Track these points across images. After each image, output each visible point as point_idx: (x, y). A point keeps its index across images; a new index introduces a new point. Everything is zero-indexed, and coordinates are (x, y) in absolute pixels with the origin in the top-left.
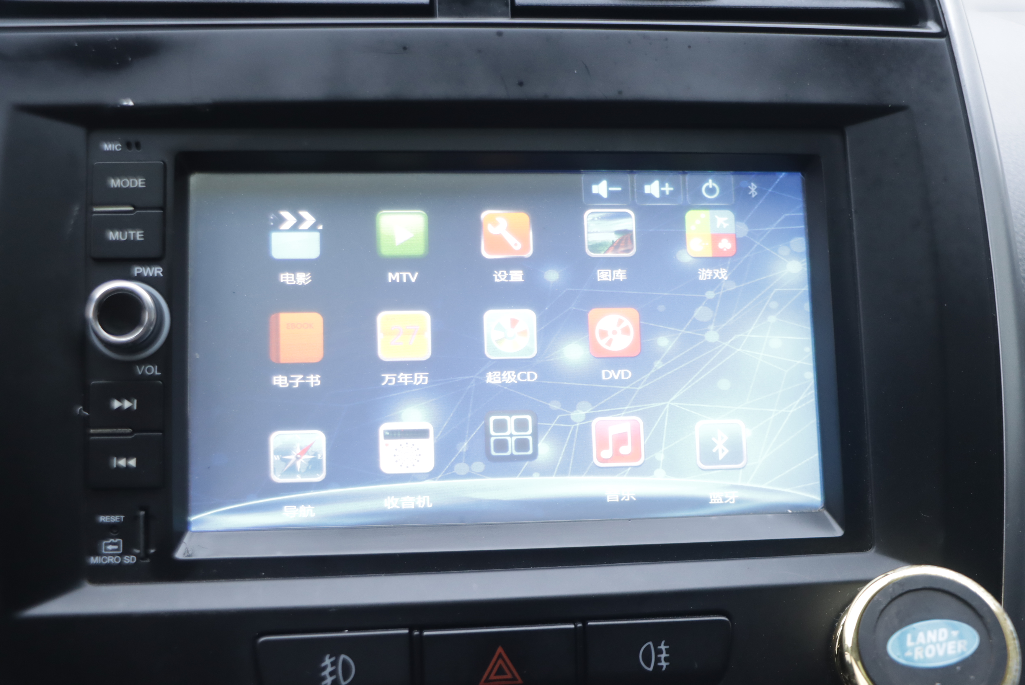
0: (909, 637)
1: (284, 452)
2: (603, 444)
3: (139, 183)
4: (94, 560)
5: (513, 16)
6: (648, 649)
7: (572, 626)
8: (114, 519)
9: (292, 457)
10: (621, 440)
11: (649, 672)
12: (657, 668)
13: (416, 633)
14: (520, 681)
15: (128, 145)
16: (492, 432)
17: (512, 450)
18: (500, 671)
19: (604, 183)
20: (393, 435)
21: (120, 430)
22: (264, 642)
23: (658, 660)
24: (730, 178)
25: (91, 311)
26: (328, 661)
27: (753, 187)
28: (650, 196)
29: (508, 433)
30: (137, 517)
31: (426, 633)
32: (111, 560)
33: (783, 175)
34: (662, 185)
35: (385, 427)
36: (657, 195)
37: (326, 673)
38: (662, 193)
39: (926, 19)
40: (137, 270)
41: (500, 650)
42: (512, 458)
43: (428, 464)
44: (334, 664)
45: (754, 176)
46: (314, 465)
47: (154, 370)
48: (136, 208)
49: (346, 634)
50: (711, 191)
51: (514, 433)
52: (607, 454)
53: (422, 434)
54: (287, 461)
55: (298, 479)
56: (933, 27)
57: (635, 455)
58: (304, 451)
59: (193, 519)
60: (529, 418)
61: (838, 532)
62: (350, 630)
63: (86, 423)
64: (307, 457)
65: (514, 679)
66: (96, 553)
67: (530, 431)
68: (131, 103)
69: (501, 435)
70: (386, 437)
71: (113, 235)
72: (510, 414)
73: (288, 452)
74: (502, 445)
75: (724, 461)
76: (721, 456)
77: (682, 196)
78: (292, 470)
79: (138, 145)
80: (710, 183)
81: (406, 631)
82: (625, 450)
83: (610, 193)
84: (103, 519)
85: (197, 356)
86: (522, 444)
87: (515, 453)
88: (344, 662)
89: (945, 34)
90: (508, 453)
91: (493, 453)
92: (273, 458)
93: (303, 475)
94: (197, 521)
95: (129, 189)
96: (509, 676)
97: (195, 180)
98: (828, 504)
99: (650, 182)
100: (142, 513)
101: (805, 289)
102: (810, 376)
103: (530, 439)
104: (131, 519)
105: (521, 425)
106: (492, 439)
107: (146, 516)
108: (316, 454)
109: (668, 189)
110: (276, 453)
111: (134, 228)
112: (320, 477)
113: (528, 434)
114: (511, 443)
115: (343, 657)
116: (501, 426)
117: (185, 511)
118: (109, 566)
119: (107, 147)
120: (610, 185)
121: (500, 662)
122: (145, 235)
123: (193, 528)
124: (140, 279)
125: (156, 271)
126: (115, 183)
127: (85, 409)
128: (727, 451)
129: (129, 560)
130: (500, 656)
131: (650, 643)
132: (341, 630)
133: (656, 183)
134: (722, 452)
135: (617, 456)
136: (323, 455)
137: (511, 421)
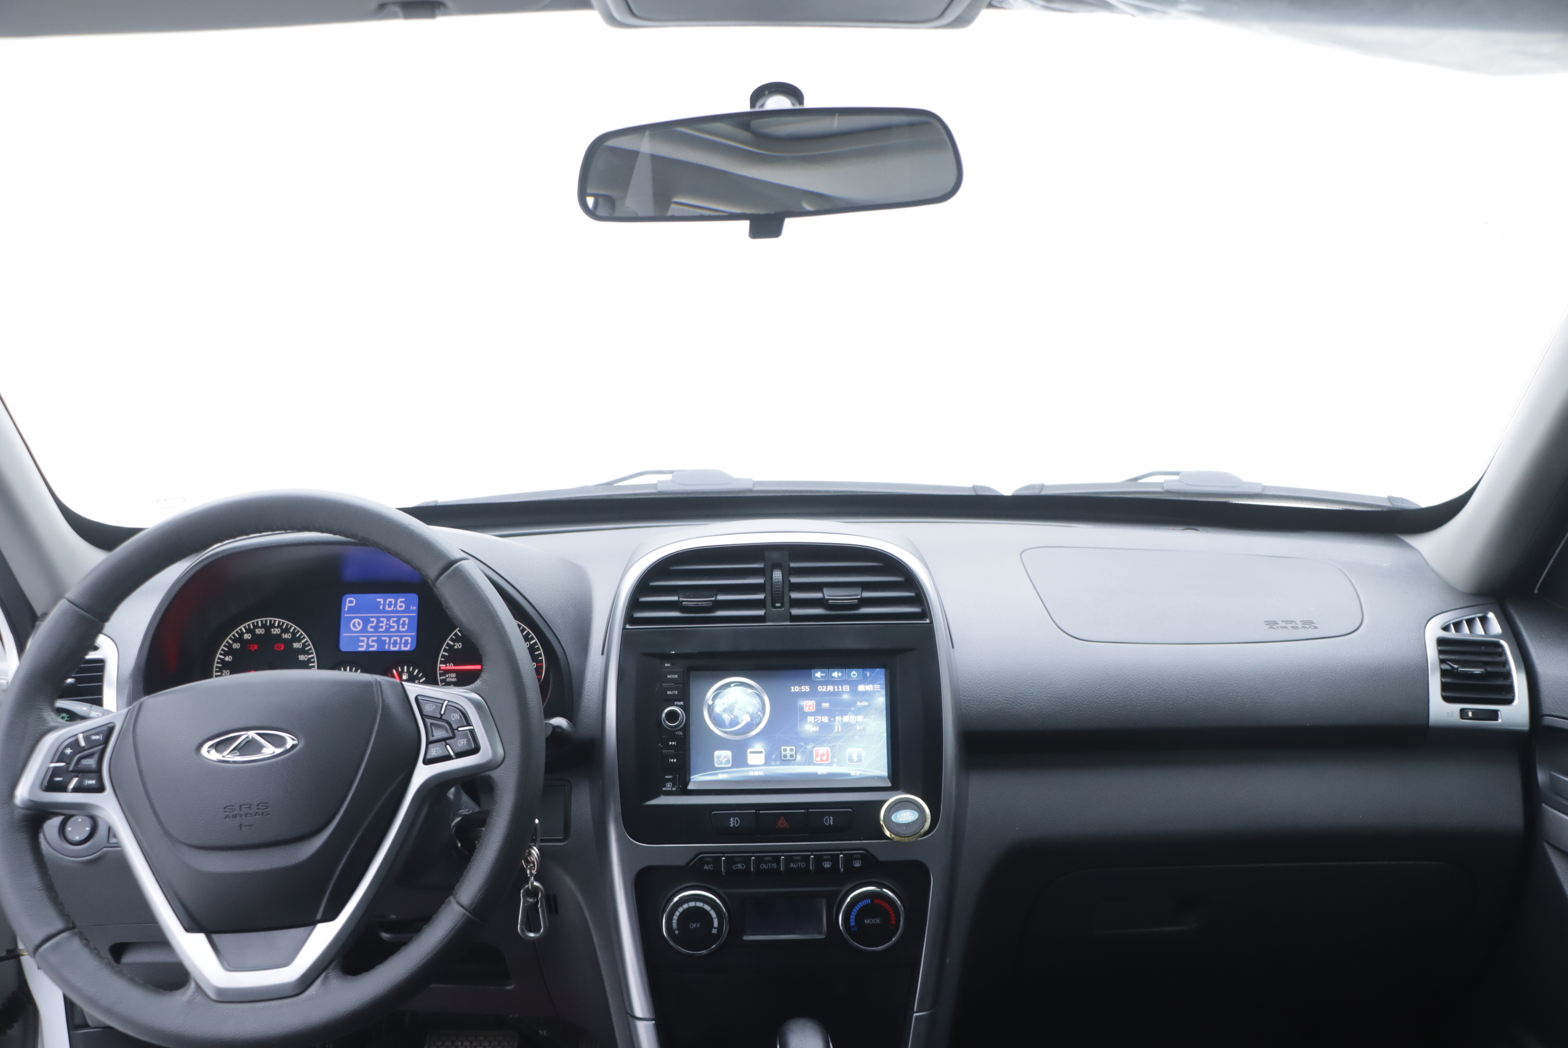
0: (898, 815)
1: (719, 757)
2: (817, 756)
3: (676, 676)
4: (664, 789)
5: (791, 621)
6: (827, 819)
7: (804, 811)
8: (670, 777)
9: (721, 759)
10: (823, 755)
11: (826, 825)
12: (830, 824)
13: (758, 812)
14: (788, 827)
15: (672, 664)
16: (782, 752)
17: (788, 757)
18: (782, 824)
19: (819, 673)
20: (752, 752)
21: (671, 751)
22: (714, 813)
23: (830, 822)
24: (861, 670)
25: (664, 715)
26: (732, 819)
27: (868, 674)
28: (834, 677)
29: (787, 752)
30: (676, 777)
31: (761, 812)
32: (669, 789)
33: (878, 669)
34: (838, 673)
35: (750, 750)
36: (836, 676)
37: (731, 823)
38: (838, 676)
39: (927, 617)
40: (676, 703)
41: (782, 818)
42: (789, 760)
43: (762, 762)
44: (734, 820)
45: (868, 670)
46: (728, 761)
47: (681, 733)
48: (675, 684)
49: (737, 811)
50: (854, 675)
51: (789, 752)
52: (818, 759)
53: (761, 752)
54: (720, 760)
55: (723, 766)
56: (928, 621)
57: (827, 760)
58: (725, 757)
59: (692, 777)
60: (794, 748)
61: (889, 785)
62: (738, 810)
63: (662, 749)
64: (726, 759)
65: (786, 826)
66: (665, 787)
67: (794, 752)
68: (674, 652)
69: (785, 753)
70: (750, 753)
71: (669, 693)
72: (788, 746)
73: (720, 758)
74: (785, 756)
75: (856, 762)
76: (855, 760)
77: (845, 677)
78: (721, 763)
79: (675, 664)
80: (854, 672)
81: (755, 811)
82: (824, 758)
83: (821, 676)
84: (666, 777)
85: (693, 728)
86: (791, 756)
87: (790, 759)
88: (737, 820)
89: (931, 622)
90: (787, 759)
91: (783, 759)
92: (716, 759)
93: (724, 764)
94: (693, 778)
95: (673, 678)
96: (785, 825)
97: (692, 673)
98: (889, 777)
99: (834, 672)
100: (678, 775)
101: (884, 707)
102: (885, 735)
103: (794, 754)
104: (675, 777)
105: (791, 750)
106: (782, 755)
107: (679, 776)
108: (728, 758)
109: (840, 674)
110: (716, 758)
111: (675, 690)
112: (729, 765)
113: (793, 753)
114: (788, 755)
115: (736, 818)
116: (785, 750)
117: (690, 775)
118: (669, 790)
119: (666, 665)
120: (821, 673)
121: (782, 821)
122: (678, 692)
123: (692, 780)
124: (677, 705)
125: (682, 703)
126: (669, 676)
127: (661, 744)
128: (857, 759)
129: (674, 789)
130: (782, 819)
131: (828, 817)
132: (736, 810)
133: (836, 673)
134: (855, 759)
135: (822, 760)
136: (730, 759)
137: (788, 748)
